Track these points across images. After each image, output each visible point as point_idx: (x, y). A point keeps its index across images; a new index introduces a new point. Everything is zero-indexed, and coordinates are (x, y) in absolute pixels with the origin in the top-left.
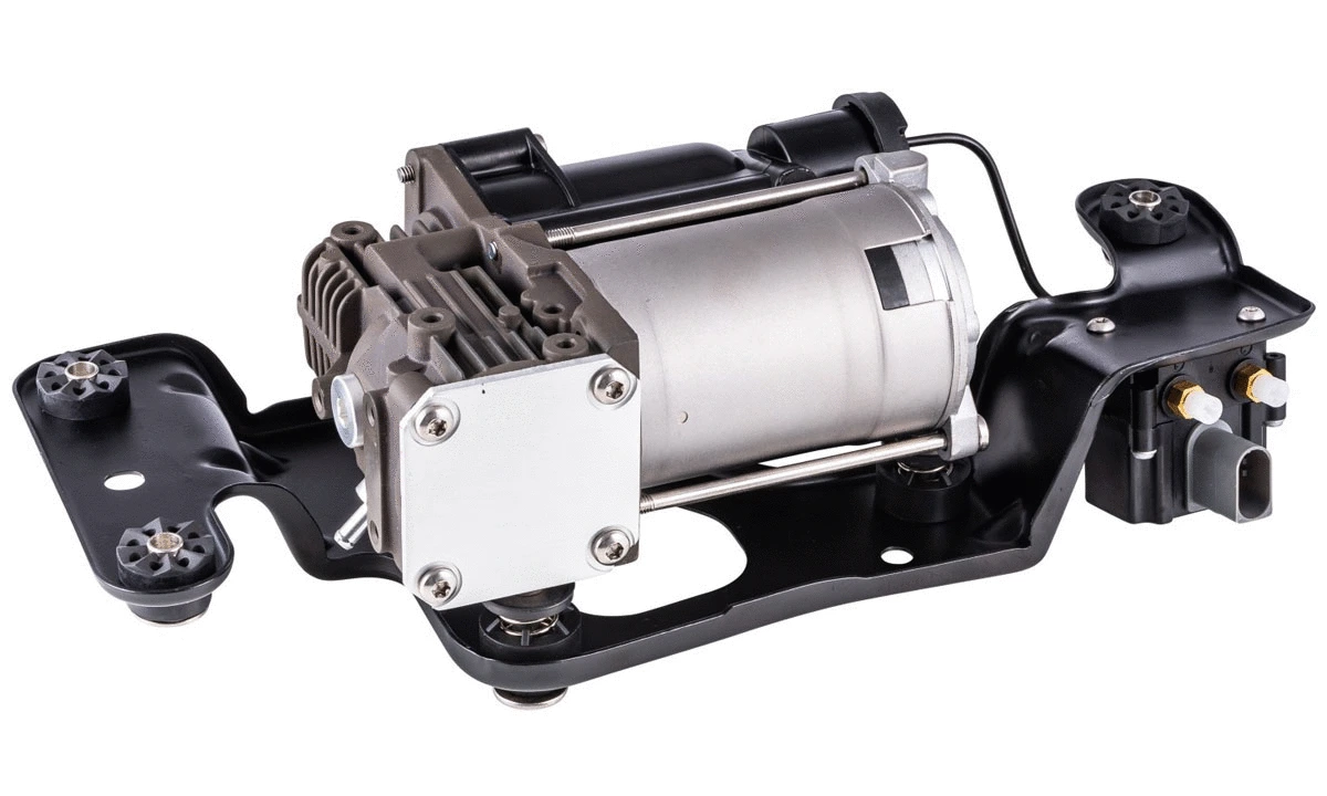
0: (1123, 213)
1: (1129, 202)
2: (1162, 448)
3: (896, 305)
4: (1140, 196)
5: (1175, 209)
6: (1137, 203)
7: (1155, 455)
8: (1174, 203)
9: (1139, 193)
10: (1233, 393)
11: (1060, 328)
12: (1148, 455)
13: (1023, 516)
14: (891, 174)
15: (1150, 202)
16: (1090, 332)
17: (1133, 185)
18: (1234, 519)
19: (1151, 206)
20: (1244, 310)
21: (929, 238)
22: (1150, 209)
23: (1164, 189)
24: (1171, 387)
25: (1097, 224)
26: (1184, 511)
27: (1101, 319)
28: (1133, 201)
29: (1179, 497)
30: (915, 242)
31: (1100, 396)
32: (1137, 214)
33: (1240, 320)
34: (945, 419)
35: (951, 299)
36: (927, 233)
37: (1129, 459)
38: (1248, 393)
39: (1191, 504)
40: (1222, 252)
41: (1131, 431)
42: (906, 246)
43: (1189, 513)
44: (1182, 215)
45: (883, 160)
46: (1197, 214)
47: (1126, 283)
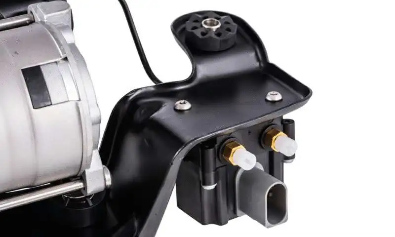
0: (198, 33)
1: (202, 26)
2: (220, 182)
3: (42, 105)
4: (208, 22)
5: (229, 30)
6: (206, 27)
7: (216, 187)
8: (228, 26)
9: (208, 20)
10: (263, 146)
11: (159, 106)
12: (212, 187)
13: (136, 224)
14: (45, 17)
15: (214, 25)
16: (176, 110)
17: (205, 15)
18: (265, 225)
19: (214, 28)
20: (269, 94)
21: (66, 59)
22: (214, 30)
23: (223, 17)
24: (225, 146)
25: (183, 39)
26: (234, 215)
27: (182, 101)
28: (204, 26)
29: (232, 208)
30: (56, 62)
31: (179, 157)
32: (206, 34)
33: (267, 100)
34: (82, 172)
35: (80, 100)
36: (63, 56)
37: (201, 189)
38: (272, 147)
39: (239, 212)
40: (256, 54)
41: (201, 172)
42: (50, 65)
43: (238, 217)
44: (233, 33)
45: (42, 7)
46: (242, 31)
47: (200, 75)
